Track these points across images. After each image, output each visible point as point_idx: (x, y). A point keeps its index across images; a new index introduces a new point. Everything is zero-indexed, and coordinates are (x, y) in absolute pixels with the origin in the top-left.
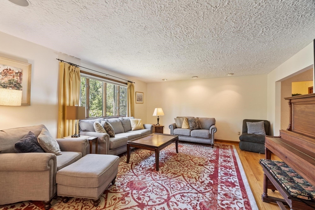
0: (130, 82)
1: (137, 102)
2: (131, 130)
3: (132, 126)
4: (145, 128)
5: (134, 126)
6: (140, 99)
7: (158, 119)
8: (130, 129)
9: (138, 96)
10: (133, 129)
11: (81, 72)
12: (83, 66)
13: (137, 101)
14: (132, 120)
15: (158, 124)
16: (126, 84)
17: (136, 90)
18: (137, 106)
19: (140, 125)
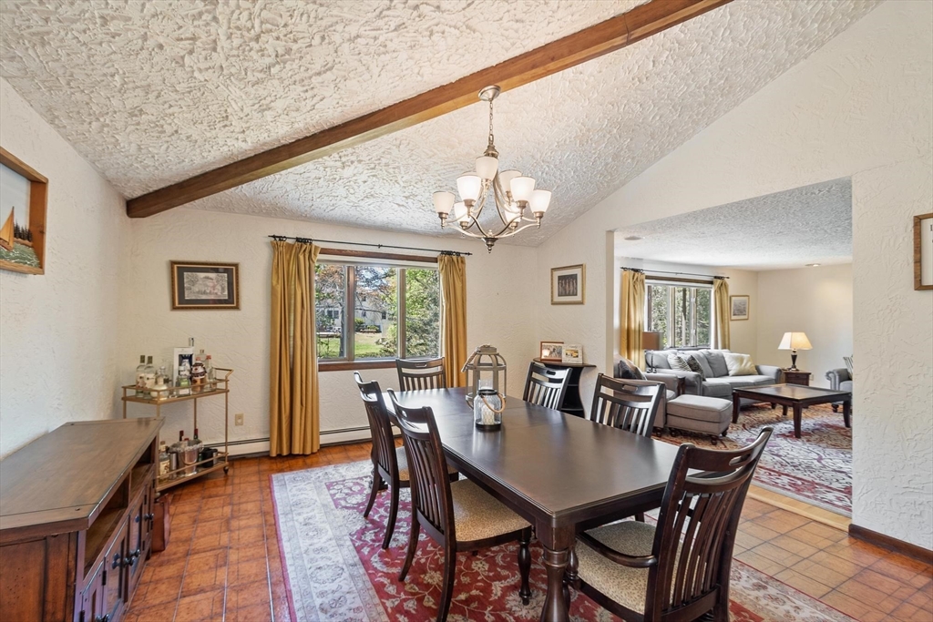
0: (719, 278)
1: (733, 317)
2: (728, 375)
3: (729, 367)
4: (760, 373)
5: (733, 368)
6: (741, 311)
7: (794, 358)
8: (725, 372)
9: (735, 305)
10: (731, 373)
11: (648, 277)
12: (648, 269)
13: (734, 315)
14: (726, 354)
15: (795, 367)
16: (711, 283)
17: (731, 291)
18: (735, 326)
19: (748, 365)
